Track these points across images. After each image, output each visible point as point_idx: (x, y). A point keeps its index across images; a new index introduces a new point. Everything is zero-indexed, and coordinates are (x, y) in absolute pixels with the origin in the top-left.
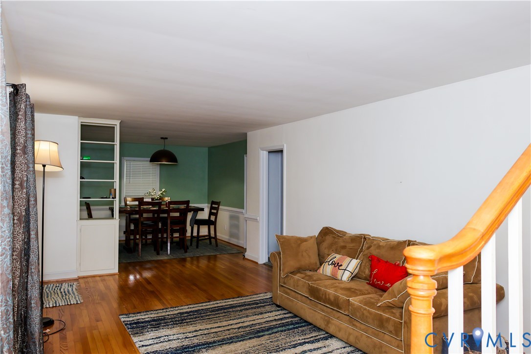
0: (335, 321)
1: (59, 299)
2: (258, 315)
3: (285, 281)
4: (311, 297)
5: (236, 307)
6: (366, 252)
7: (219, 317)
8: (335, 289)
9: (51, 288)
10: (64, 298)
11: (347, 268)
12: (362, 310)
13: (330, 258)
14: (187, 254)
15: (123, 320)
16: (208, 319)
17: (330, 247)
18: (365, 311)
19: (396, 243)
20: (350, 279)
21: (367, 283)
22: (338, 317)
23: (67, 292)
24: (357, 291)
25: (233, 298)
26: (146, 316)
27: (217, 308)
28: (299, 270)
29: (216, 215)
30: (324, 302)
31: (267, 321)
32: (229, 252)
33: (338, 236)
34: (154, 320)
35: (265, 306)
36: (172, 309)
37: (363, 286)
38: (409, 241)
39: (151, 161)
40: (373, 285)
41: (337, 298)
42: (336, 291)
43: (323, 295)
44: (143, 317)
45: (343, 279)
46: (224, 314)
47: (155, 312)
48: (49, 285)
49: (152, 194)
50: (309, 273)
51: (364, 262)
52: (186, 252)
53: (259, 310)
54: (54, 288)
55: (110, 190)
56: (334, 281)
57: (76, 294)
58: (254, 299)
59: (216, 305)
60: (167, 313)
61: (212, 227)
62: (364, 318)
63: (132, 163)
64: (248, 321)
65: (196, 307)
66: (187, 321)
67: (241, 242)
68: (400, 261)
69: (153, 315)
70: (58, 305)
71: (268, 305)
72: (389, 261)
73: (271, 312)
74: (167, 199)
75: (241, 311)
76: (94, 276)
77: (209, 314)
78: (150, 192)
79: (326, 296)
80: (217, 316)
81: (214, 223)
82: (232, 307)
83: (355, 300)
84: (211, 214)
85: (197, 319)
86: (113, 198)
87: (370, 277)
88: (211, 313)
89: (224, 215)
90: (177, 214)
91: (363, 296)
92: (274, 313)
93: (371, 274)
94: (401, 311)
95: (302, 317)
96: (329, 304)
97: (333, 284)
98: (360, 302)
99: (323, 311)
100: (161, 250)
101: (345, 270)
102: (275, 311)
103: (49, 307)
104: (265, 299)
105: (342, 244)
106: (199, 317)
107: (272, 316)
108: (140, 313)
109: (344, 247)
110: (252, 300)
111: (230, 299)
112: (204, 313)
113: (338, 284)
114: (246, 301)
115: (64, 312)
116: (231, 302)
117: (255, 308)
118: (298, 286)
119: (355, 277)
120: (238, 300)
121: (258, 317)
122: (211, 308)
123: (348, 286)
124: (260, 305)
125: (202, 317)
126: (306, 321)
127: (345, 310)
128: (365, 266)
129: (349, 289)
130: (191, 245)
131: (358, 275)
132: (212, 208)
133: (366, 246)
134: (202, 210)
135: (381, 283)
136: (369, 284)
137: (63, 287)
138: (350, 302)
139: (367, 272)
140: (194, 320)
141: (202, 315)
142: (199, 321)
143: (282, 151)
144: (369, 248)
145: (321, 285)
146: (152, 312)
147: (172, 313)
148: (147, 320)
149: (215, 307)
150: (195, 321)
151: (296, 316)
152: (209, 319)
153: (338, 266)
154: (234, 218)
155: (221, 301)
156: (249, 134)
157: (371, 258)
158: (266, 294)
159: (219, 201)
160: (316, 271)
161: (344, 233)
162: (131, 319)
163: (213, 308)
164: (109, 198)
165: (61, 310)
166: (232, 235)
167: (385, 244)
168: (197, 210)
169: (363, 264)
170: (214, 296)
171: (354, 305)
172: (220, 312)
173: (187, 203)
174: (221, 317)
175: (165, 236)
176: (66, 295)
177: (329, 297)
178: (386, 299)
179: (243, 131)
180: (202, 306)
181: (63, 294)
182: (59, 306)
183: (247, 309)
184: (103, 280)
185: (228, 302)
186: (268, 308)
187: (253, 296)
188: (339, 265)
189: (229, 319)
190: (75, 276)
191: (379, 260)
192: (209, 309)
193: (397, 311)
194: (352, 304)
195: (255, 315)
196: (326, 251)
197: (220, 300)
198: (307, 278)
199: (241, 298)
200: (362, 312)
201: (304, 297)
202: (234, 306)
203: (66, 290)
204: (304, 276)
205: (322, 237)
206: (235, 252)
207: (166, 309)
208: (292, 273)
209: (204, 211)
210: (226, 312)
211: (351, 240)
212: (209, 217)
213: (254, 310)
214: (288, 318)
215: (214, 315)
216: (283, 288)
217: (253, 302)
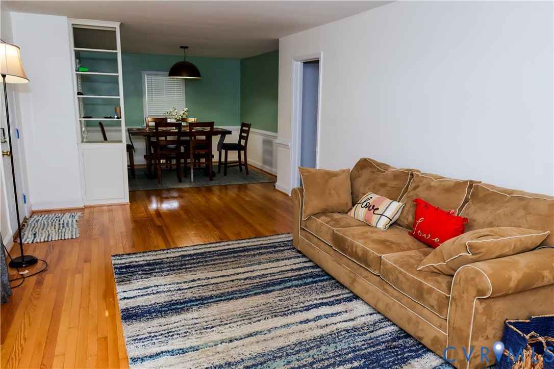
0: (361, 280)
1: (54, 234)
2: (273, 262)
3: (307, 225)
4: (335, 247)
5: (250, 250)
6: (412, 193)
7: (226, 262)
8: (365, 240)
9: (50, 219)
10: (60, 231)
11: (384, 212)
12: (397, 273)
13: (364, 198)
14: (212, 182)
15: (113, 262)
16: (212, 264)
17: (368, 182)
18: (400, 275)
19: (453, 184)
20: (388, 226)
21: (409, 233)
22: (366, 276)
23: (65, 224)
24: (393, 246)
25: (249, 239)
26: (142, 259)
27: (227, 251)
28: (324, 212)
29: (246, 138)
30: (350, 256)
31: (282, 271)
32: (260, 181)
33: (379, 171)
34: (149, 265)
35: (284, 250)
36: (174, 251)
37: (403, 237)
38: (471, 181)
39: (170, 75)
40: (416, 237)
41: (365, 253)
42: (365, 243)
43: (349, 246)
44: (137, 260)
45: (377, 227)
46: (232, 259)
47: (153, 253)
48: (50, 216)
49: (173, 114)
50: (337, 216)
51: (408, 206)
52: (211, 180)
53: (275, 256)
54: (53, 219)
55: (116, 109)
56: (366, 229)
57: (75, 226)
58: (273, 241)
59: (227, 247)
60: (167, 256)
61: (242, 152)
62: (397, 283)
63: (154, 78)
64: (258, 270)
65: (203, 248)
66: (187, 266)
67: (274, 170)
68: (455, 209)
69: (150, 257)
70: (50, 240)
71: (288, 249)
72: (440, 207)
73: (289, 259)
74: (191, 120)
75: (254, 255)
76: (102, 206)
77: (215, 258)
78: (171, 112)
79: (352, 249)
80: (224, 261)
81: (244, 148)
82: (245, 250)
83: (389, 258)
84: (241, 137)
85: (200, 264)
86: (118, 118)
87: (414, 227)
88: (217, 257)
89: (256, 139)
90: (204, 138)
91: (401, 253)
92: (293, 260)
93: (415, 223)
94: (450, 280)
95: (325, 269)
96: (355, 258)
97: (363, 233)
98: (396, 262)
99: (348, 266)
100: (185, 177)
101: (382, 215)
102: (295, 257)
103: (40, 242)
104: (286, 241)
105: (382, 181)
106: (202, 262)
107: (289, 264)
108: (136, 253)
109: (384, 185)
110: (270, 242)
111: (245, 239)
112: (209, 257)
113: (369, 234)
114: (264, 242)
115: (53, 249)
116: (245, 243)
117: (271, 253)
118: (320, 232)
119: (394, 224)
120: (254, 242)
121: (271, 265)
122: (220, 251)
123: (383, 236)
124: (278, 249)
125: (206, 261)
126: (328, 274)
127: (375, 270)
128: (409, 211)
129: (383, 242)
130: (219, 172)
131: (398, 222)
132: (242, 131)
133: (412, 185)
134: (230, 133)
135: (427, 236)
136: (411, 234)
137: (64, 218)
138: (382, 261)
139: (411, 218)
140: (196, 265)
141: (206, 259)
142: (201, 267)
143: (319, 60)
144: (416, 188)
145: (348, 234)
146: (150, 253)
147: (172, 255)
148: (141, 263)
149: (225, 250)
150: (196, 267)
151: (317, 266)
152: (214, 264)
153: (373, 210)
154: (268, 143)
155: (235, 242)
156: (282, 41)
157: (417, 202)
158: (289, 235)
159: (249, 123)
160: (347, 213)
161: (386, 167)
162: (123, 261)
163: (222, 250)
164: (114, 118)
165: (51, 247)
166: (265, 162)
167: (438, 184)
168: (225, 133)
169: (406, 209)
170: (228, 235)
171: (387, 264)
172: (229, 256)
173: (211, 124)
174: (228, 263)
175: (189, 161)
176: (63, 227)
177: (356, 251)
178: (432, 261)
179: (274, 36)
180: (210, 247)
181: (61, 226)
182: (52, 240)
183: (262, 254)
184: (110, 211)
185: (242, 243)
186: (287, 254)
187: (274, 237)
188: (374, 208)
189: (237, 266)
190: (82, 206)
191: (427, 205)
192: (217, 251)
193: (443, 280)
194: (384, 262)
195: (270, 262)
196: (362, 190)
197: (233, 241)
198: (332, 223)
199: (259, 239)
200: (397, 275)
201: (327, 246)
202: (247, 249)
203: (66, 222)
204: (329, 220)
205: (358, 171)
206: (267, 181)
207: (168, 249)
208: (314, 215)
209: (231, 134)
210: (236, 257)
211: (394, 176)
212: (240, 141)
213: (270, 256)
214: (308, 267)
215: (221, 259)
216: (304, 232)
217: (272, 245)
